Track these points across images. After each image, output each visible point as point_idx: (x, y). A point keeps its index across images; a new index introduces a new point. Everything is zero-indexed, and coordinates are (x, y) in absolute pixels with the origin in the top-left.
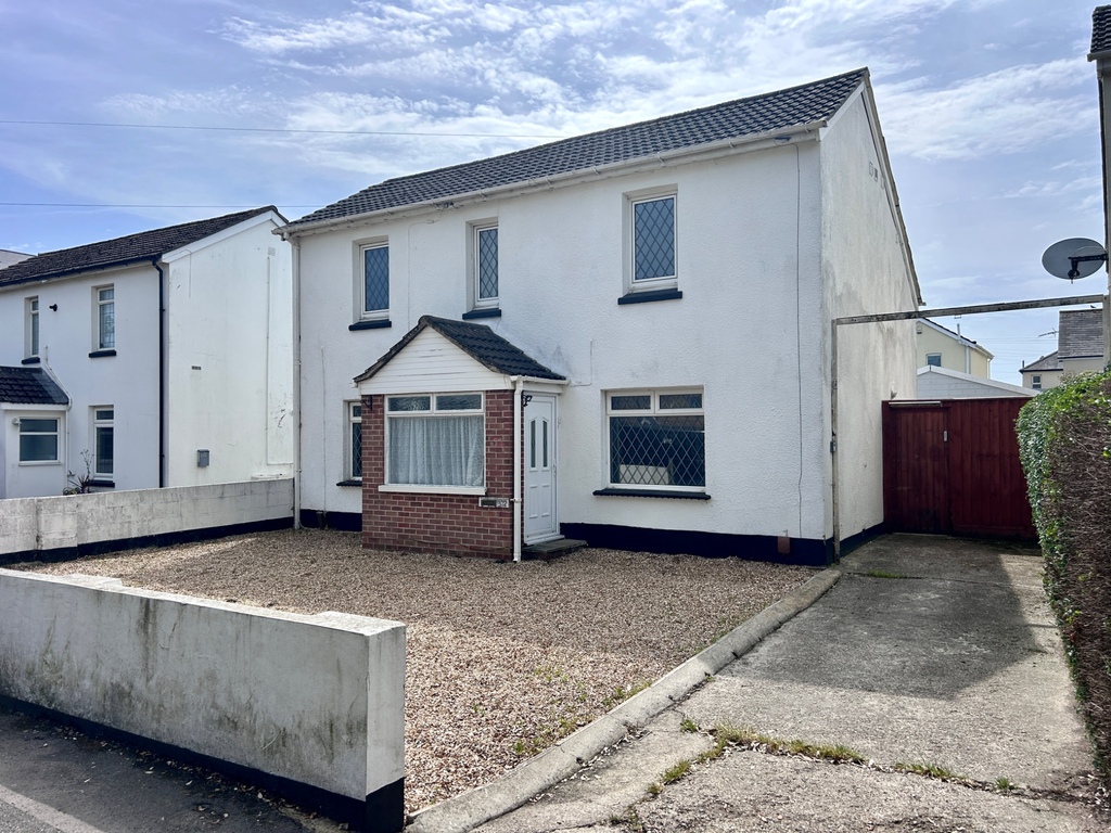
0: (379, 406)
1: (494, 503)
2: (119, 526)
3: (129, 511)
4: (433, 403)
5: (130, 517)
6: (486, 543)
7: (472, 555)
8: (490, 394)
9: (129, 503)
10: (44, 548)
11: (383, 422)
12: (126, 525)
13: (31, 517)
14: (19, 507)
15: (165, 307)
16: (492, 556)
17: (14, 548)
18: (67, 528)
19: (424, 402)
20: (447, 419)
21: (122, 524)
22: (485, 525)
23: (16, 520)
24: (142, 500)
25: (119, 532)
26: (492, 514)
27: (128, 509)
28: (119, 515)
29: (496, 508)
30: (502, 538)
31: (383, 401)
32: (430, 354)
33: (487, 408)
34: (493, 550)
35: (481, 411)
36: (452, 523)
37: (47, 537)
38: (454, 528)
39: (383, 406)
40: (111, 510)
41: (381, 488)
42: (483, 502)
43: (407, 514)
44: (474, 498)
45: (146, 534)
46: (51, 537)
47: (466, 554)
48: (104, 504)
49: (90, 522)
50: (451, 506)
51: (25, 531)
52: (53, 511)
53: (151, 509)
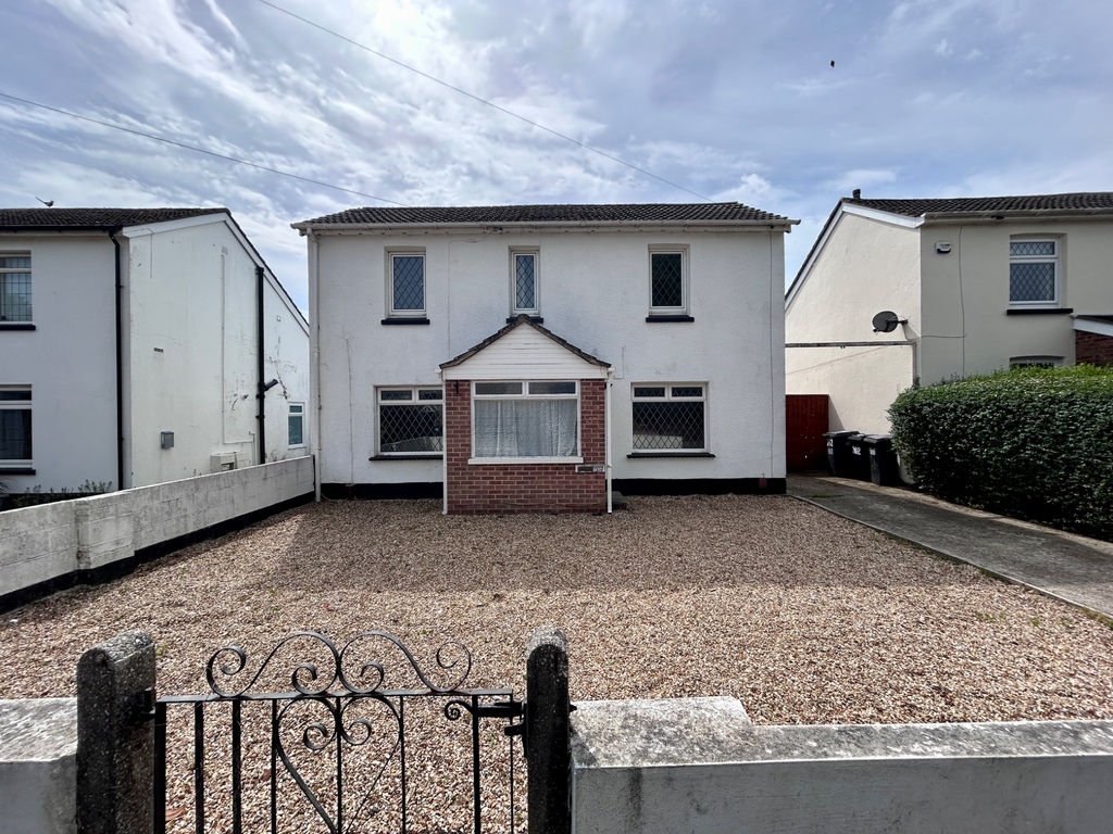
0: (466, 390)
1: (591, 469)
2: (175, 522)
3: (185, 503)
4: (526, 388)
5: (185, 510)
6: (582, 501)
7: (568, 511)
8: (584, 382)
9: (184, 494)
10: (92, 567)
11: (469, 404)
12: (182, 520)
13: (69, 527)
14: (49, 517)
15: (123, 283)
16: (588, 511)
17: (46, 574)
18: (121, 535)
19: (515, 387)
20: (539, 402)
21: (178, 519)
22: (581, 487)
23: (46, 534)
24: (197, 489)
25: (175, 530)
26: (588, 478)
27: (184, 500)
28: (174, 509)
29: (593, 473)
30: (598, 496)
31: (469, 385)
32: (524, 347)
33: (582, 393)
34: (589, 506)
35: (577, 395)
36: (548, 487)
37: (96, 551)
38: (550, 491)
39: (469, 390)
40: (166, 506)
41: (470, 462)
42: (580, 469)
43: (500, 483)
44: (571, 467)
45: (202, 526)
46: (102, 549)
47: (562, 511)
48: (158, 499)
49: (143, 522)
50: (546, 473)
51: (60, 548)
52: (103, 515)
53: (206, 500)
